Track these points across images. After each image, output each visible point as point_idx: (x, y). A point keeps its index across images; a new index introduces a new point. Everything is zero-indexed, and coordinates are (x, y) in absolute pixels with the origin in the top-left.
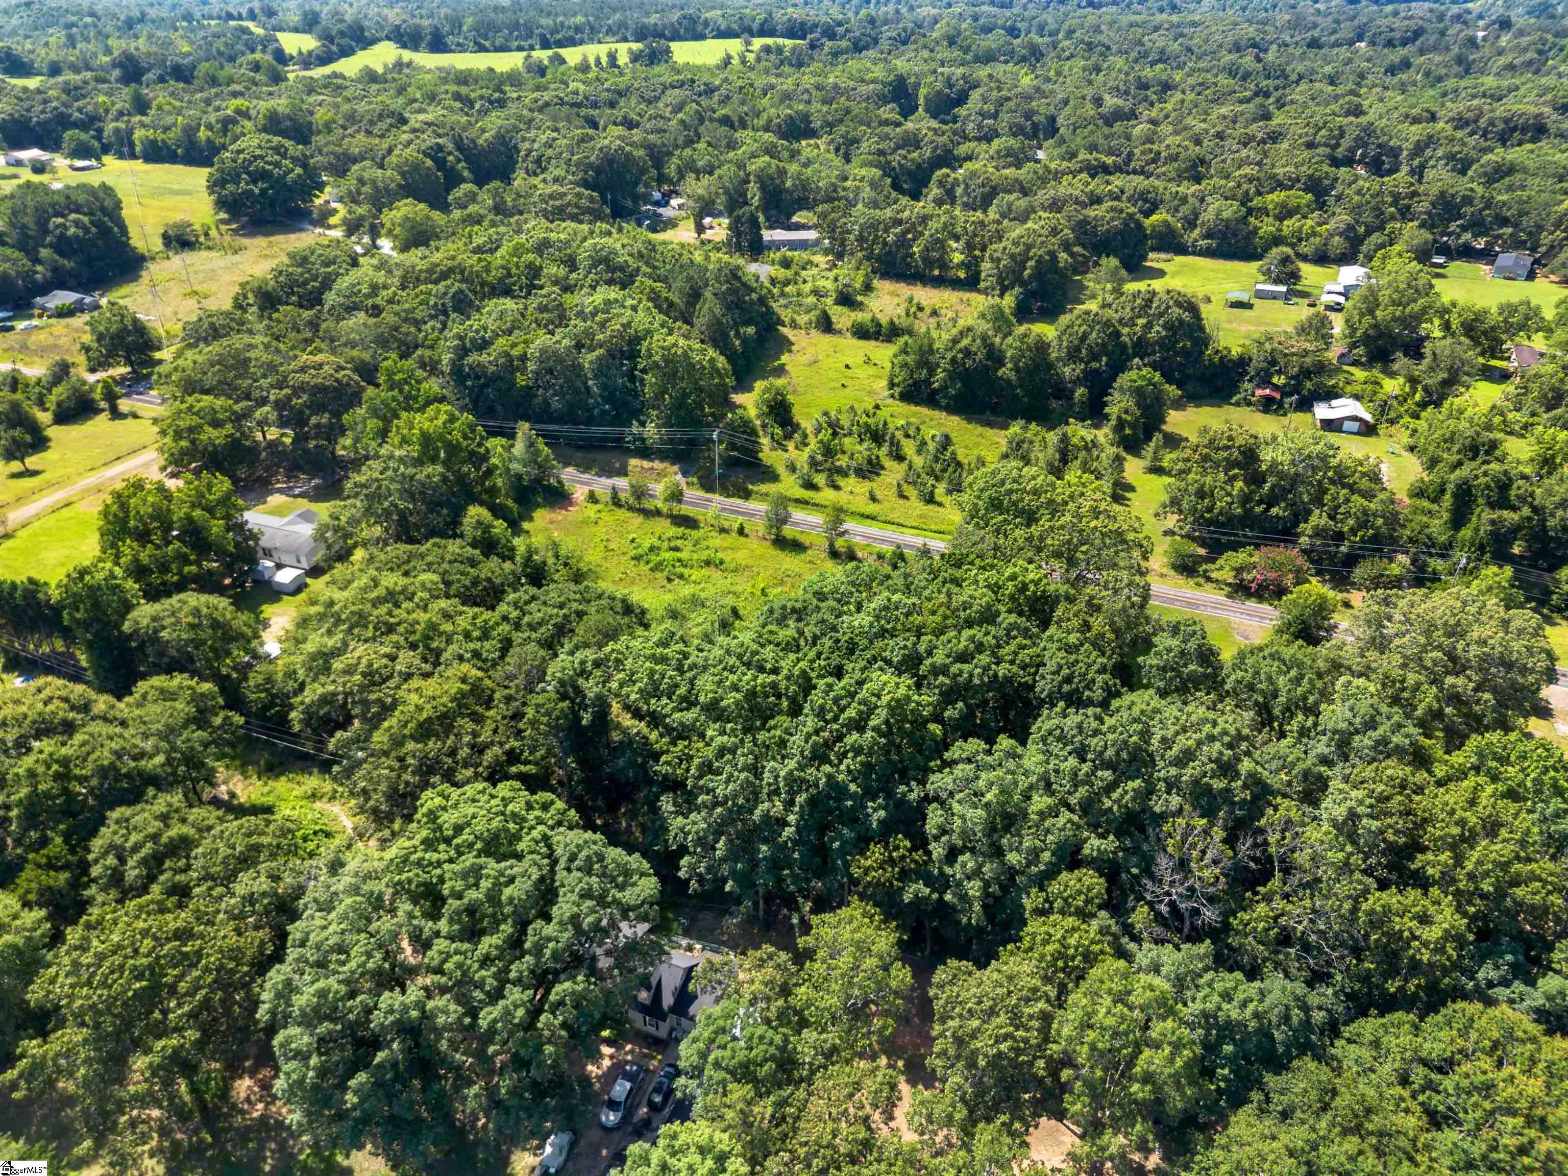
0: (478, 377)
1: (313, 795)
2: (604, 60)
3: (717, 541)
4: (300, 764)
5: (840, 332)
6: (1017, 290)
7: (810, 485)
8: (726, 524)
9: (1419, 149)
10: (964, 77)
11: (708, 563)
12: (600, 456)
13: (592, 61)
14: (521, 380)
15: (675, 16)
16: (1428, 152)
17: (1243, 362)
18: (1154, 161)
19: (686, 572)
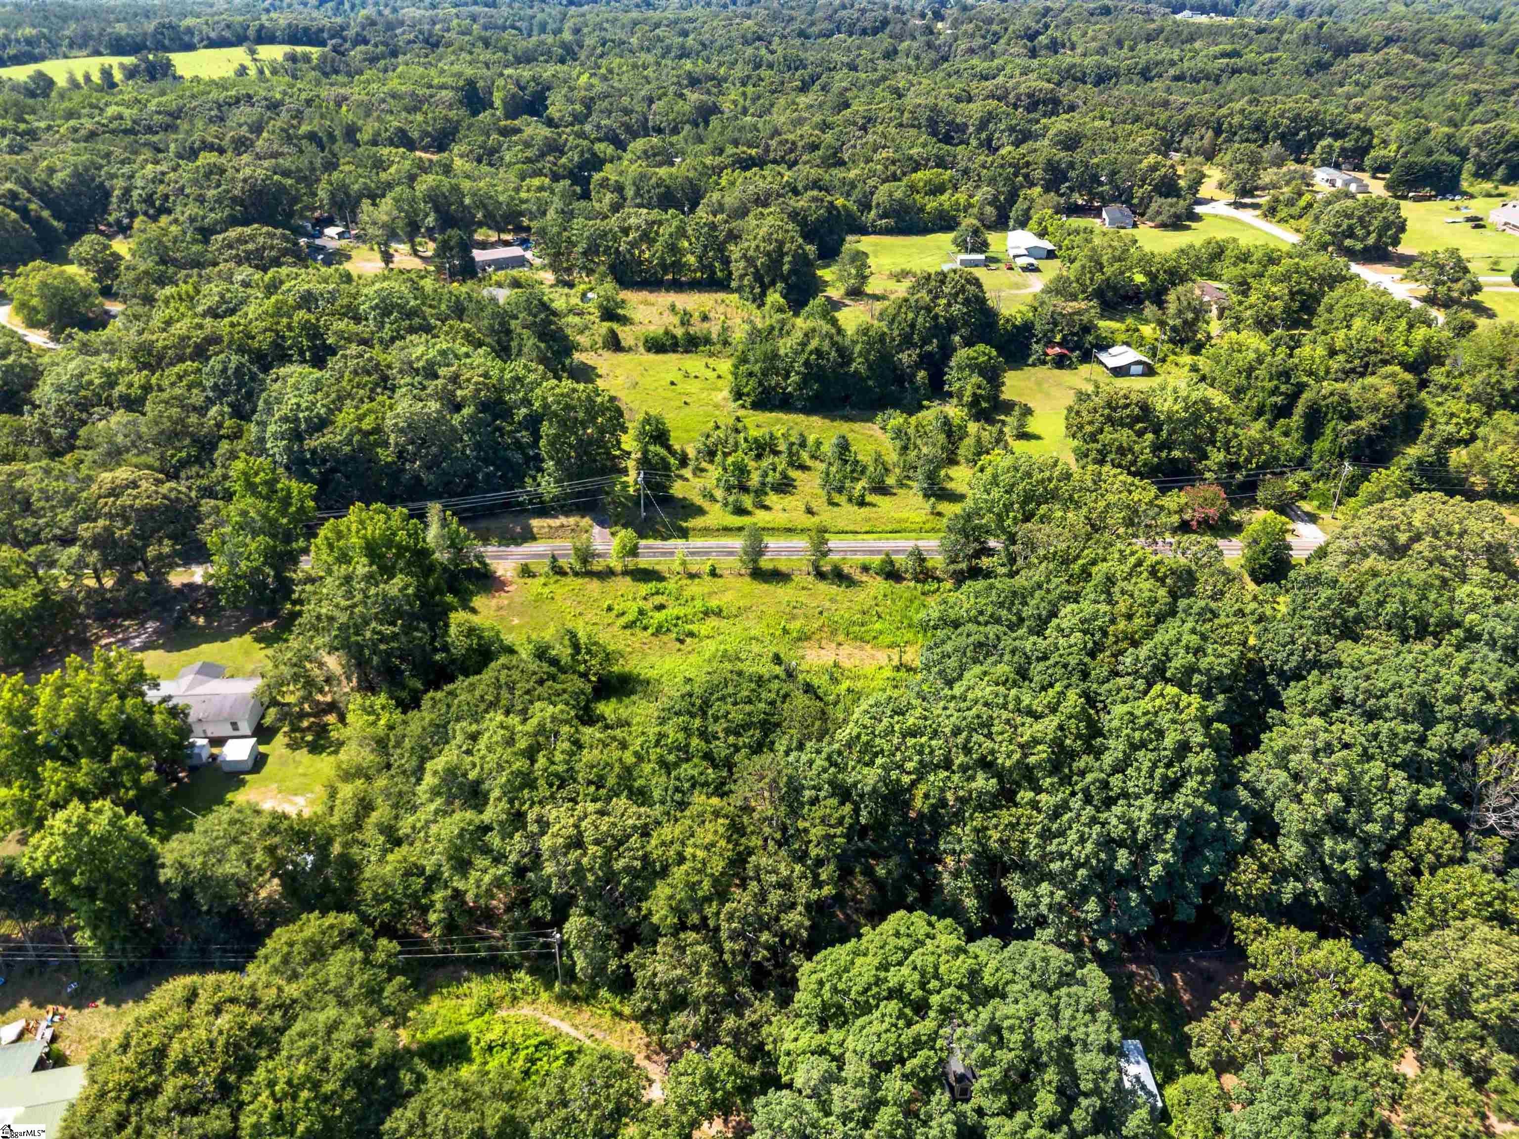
0: (324, 461)
1: (490, 1005)
2: (96, 78)
3: (694, 588)
4: (440, 975)
5: (630, 349)
6: (780, 285)
7: (740, 511)
8: (694, 569)
9: (983, 125)
10: (534, 79)
11: (706, 613)
12: (493, 524)
13: (81, 80)
14: (386, 455)
15: (150, 26)
16: (991, 126)
17: (1027, 328)
18: (792, 151)
19: (694, 628)
